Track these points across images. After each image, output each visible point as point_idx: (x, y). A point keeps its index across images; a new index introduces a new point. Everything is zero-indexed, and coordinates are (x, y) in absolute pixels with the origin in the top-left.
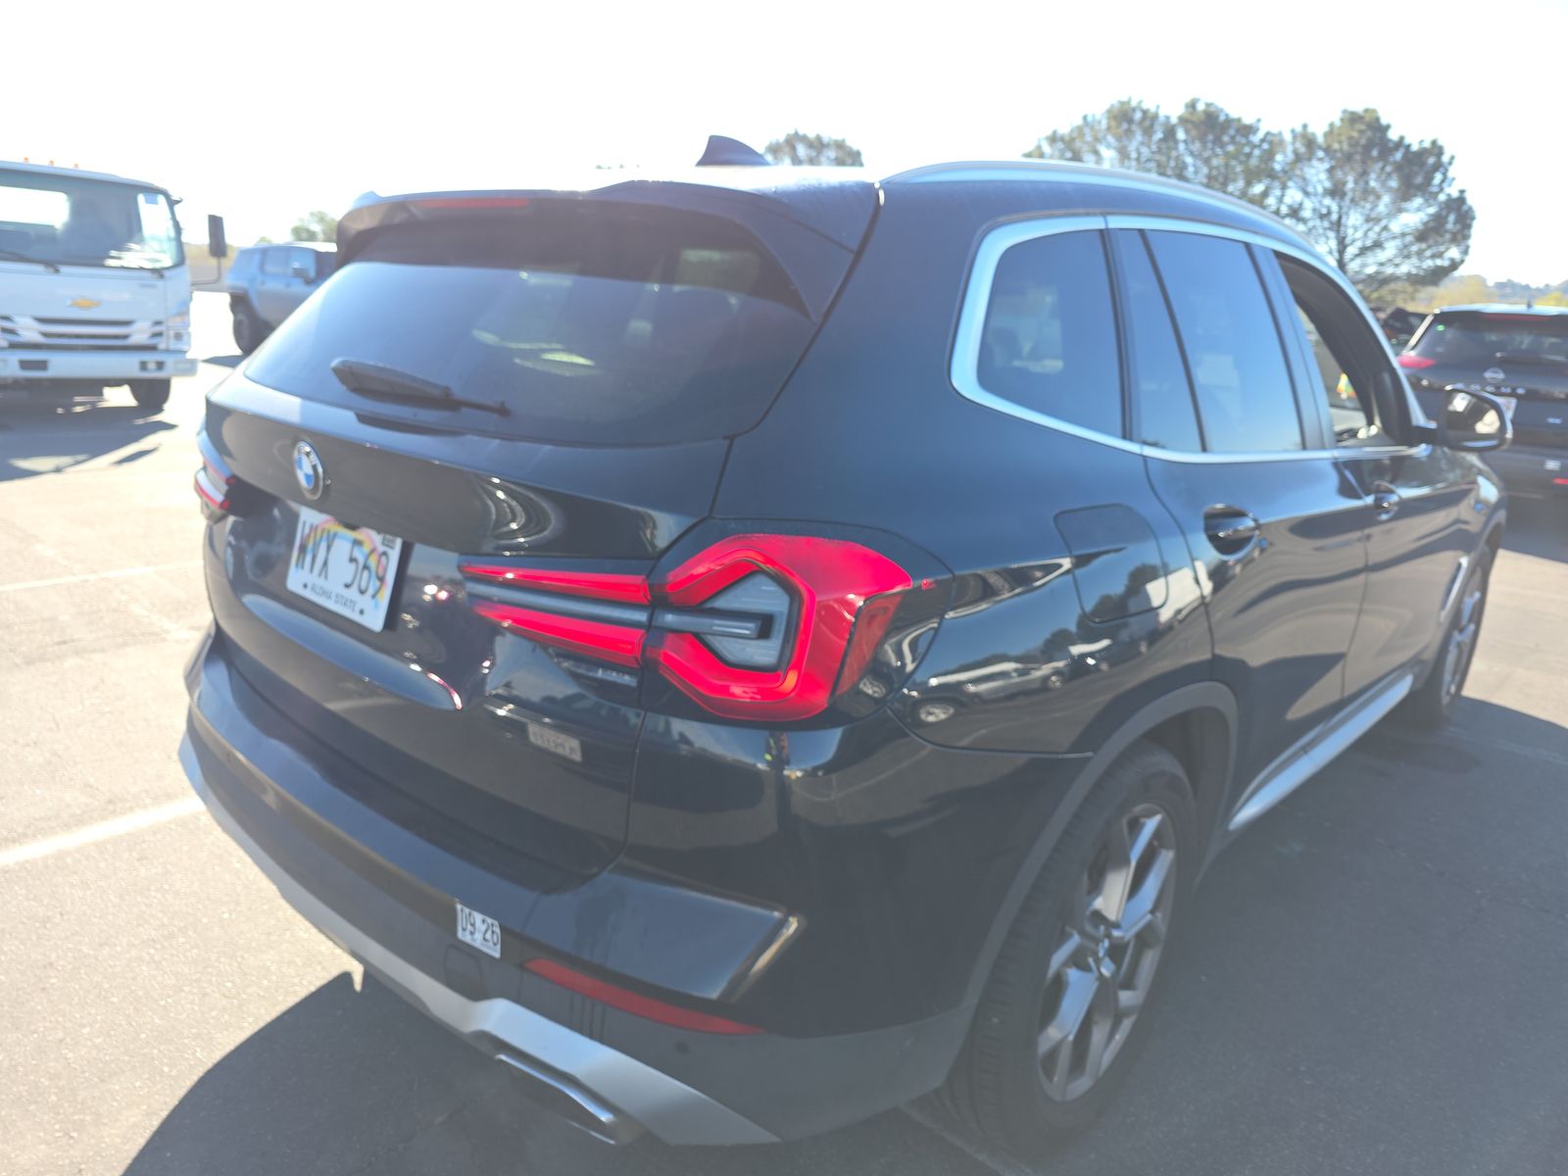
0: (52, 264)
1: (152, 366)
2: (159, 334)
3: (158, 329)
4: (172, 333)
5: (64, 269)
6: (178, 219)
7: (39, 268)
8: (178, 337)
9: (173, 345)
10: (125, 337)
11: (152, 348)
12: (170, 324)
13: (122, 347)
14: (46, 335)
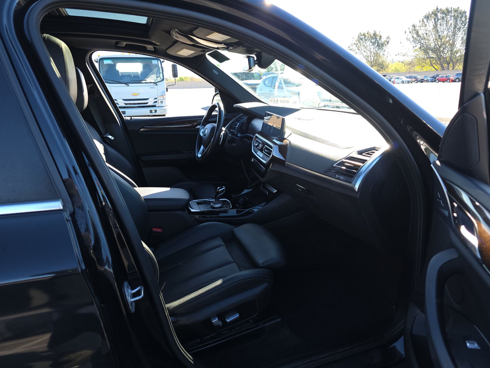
0: (127, 84)
1: (153, 111)
2: (156, 102)
3: (156, 100)
4: (160, 101)
5: (130, 85)
6: (163, 67)
7: (124, 85)
8: (162, 102)
9: (160, 105)
10: (147, 103)
11: (155, 106)
12: (159, 98)
13: (145, 106)
14: (126, 104)
